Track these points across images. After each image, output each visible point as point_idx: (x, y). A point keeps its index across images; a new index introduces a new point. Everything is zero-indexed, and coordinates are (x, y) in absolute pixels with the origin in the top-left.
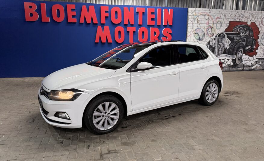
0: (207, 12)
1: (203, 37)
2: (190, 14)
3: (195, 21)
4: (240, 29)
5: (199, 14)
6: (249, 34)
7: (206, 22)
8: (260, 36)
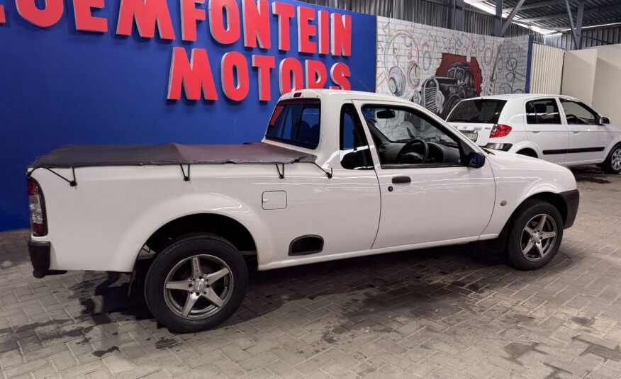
0: (408, 28)
1: (402, 87)
2: (380, 31)
3: (390, 50)
4: (458, 71)
5: (395, 34)
6: (469, 82)
7: (407, 52)
8: (483, 85)
